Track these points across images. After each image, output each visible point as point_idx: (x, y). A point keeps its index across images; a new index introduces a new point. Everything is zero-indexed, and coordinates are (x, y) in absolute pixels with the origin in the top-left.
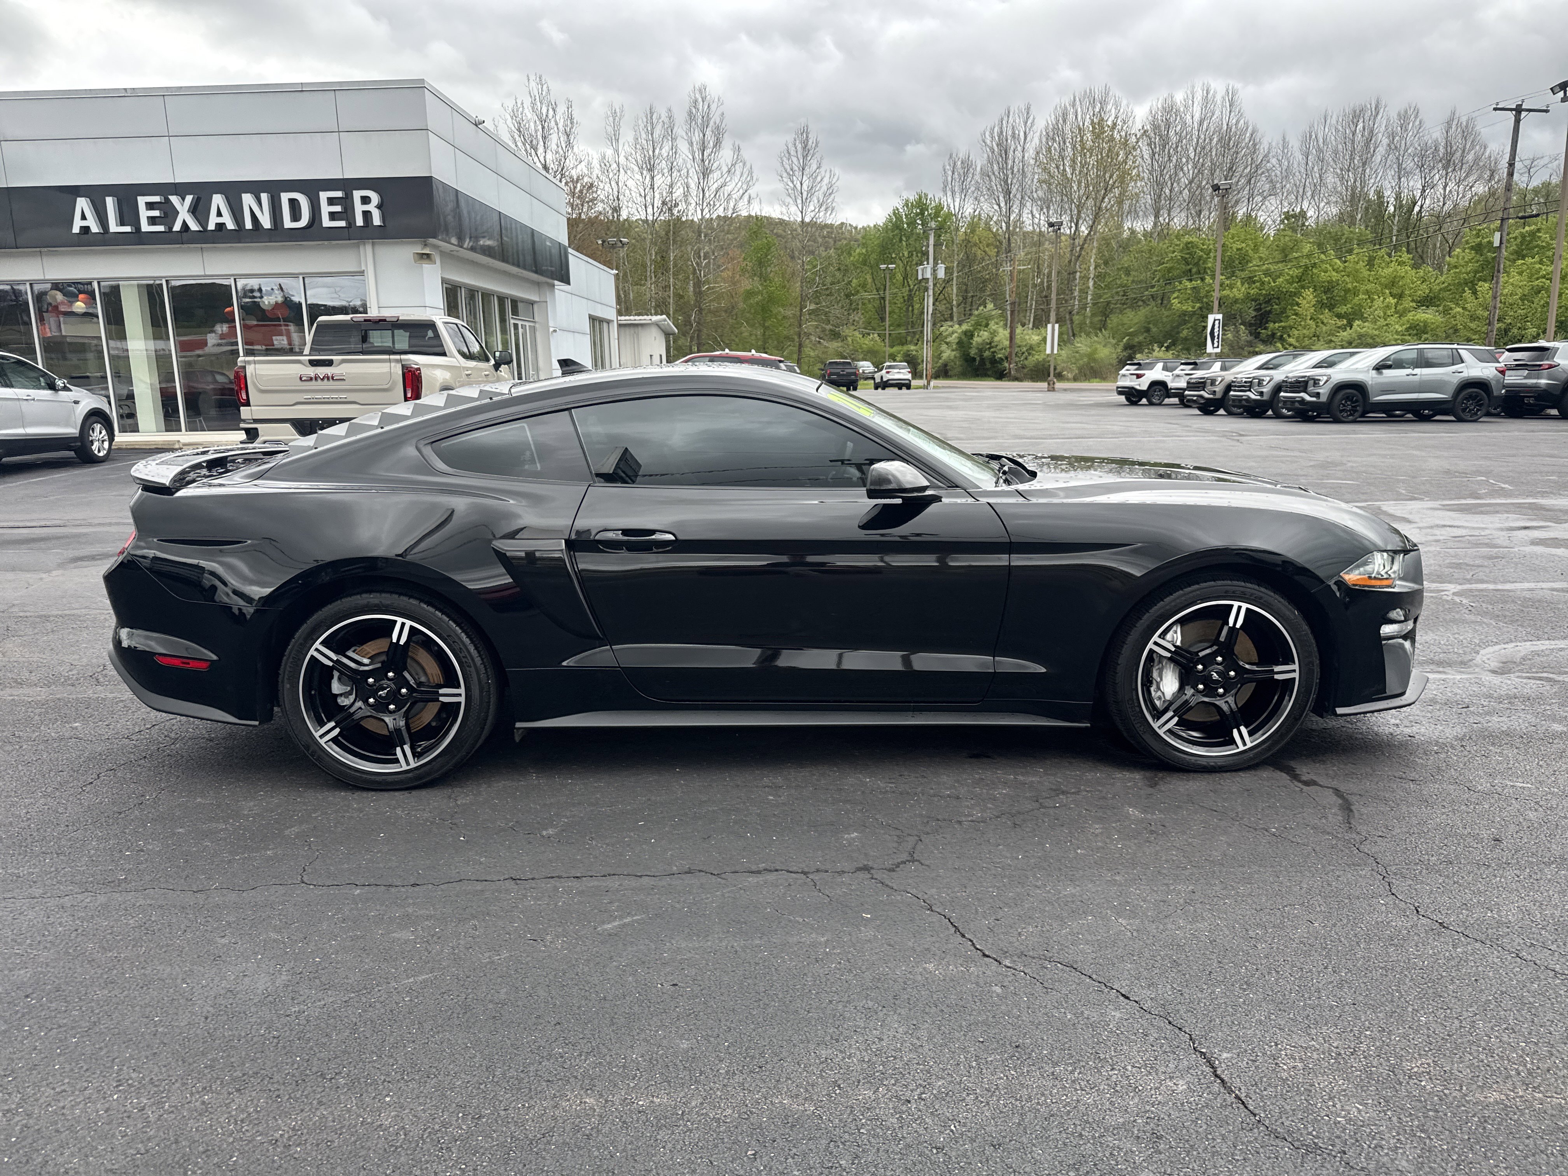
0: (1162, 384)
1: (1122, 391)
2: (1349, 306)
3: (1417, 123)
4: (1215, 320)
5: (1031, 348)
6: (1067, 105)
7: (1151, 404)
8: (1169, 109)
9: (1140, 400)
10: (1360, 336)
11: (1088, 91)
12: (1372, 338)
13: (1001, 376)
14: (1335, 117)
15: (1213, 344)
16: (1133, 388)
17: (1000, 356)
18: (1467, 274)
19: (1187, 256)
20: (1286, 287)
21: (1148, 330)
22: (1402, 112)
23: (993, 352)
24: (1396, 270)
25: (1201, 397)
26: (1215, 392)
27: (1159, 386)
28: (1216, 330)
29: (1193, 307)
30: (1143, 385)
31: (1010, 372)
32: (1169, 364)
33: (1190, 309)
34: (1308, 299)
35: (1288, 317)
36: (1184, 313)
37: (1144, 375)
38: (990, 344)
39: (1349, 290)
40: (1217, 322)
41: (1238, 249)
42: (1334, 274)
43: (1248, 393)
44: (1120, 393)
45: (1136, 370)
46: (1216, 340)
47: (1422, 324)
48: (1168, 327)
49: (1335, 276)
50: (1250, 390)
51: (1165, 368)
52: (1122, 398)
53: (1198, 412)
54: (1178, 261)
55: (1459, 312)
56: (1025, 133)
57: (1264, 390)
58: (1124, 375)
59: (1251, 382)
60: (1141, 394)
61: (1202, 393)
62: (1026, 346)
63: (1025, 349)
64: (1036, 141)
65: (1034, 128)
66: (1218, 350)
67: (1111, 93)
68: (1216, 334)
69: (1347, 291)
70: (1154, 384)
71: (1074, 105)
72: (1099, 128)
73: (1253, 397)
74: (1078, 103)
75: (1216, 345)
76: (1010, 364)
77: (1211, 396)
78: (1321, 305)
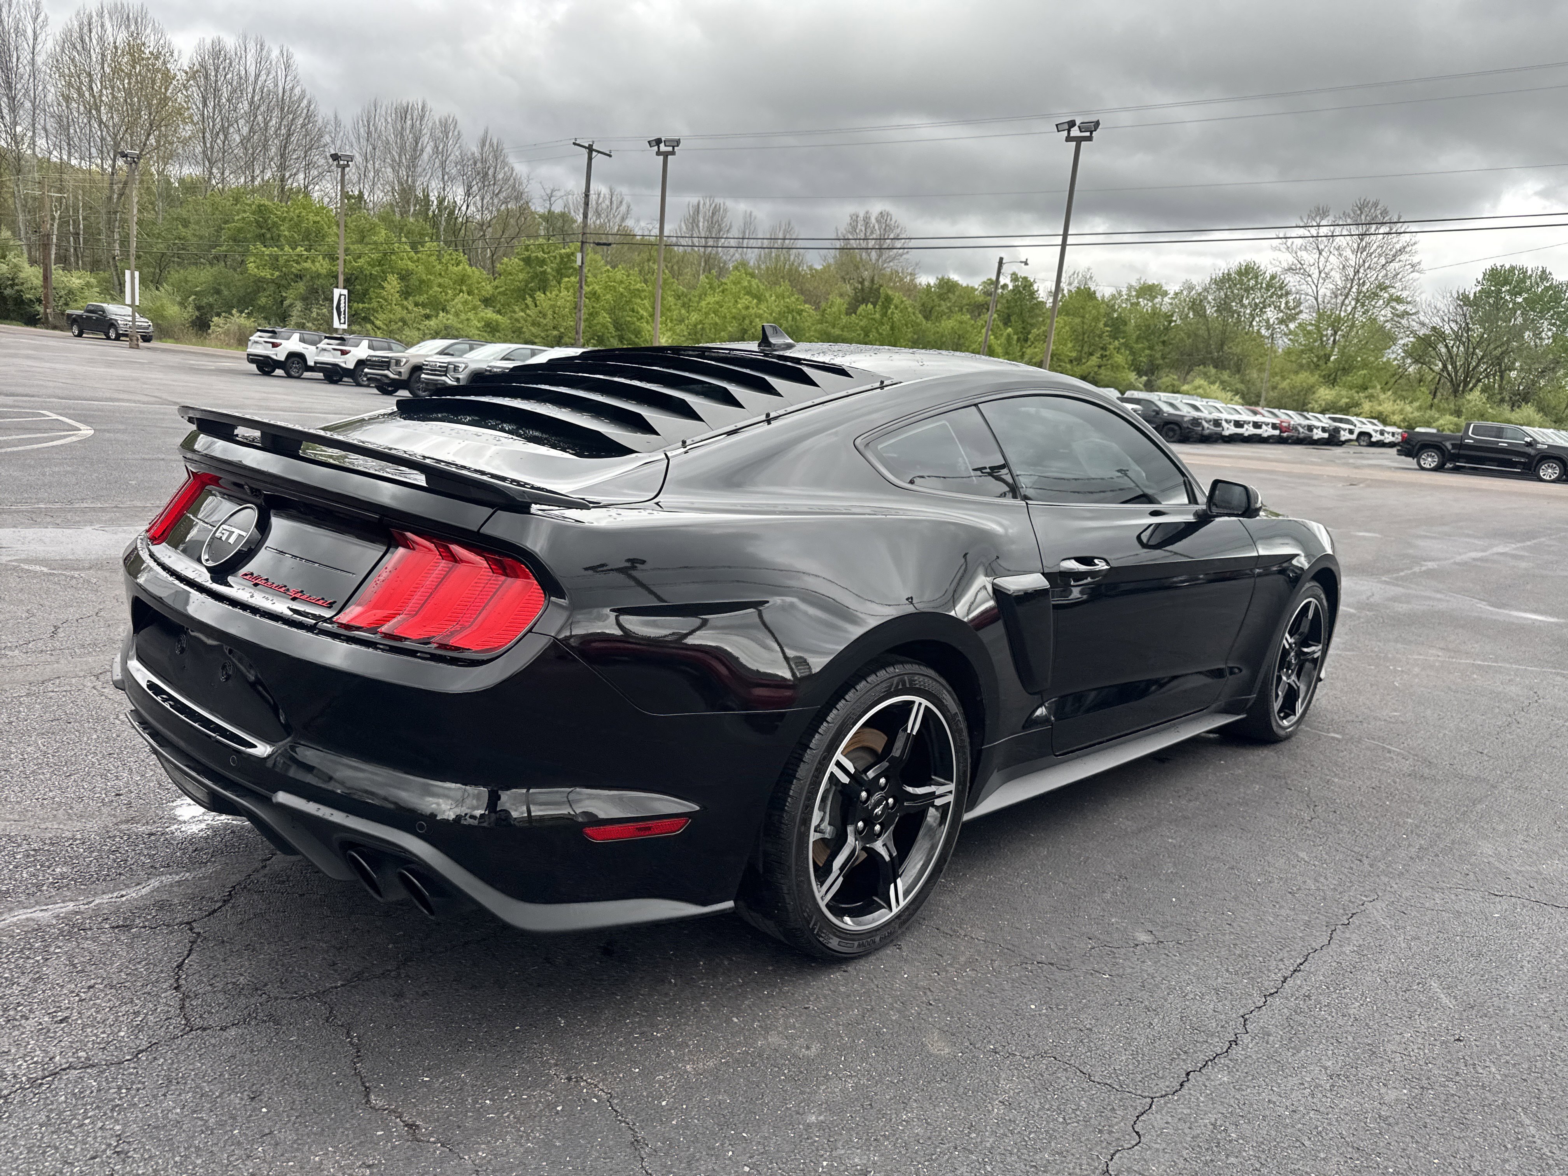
0: (299, 357)
1: (253, 359)
2: (425, 296)
3: (456, 133)
4: (340, 295)
5: (70, 292)
6: (94, 14)
7: (289, 376)
8: (217, 52)
9: (273, 371)
10: (446, 327)
11: (119, 6)
12: (456, 330)
13: (32, 320)
14: (384, 108)
15: (340, 319)
16: (269, 357)
17: (28, 296)
18: (520, 282)
19: (261, 219)
20: (368, 270)
21: (218, 292)
22: (443, 120)
23: (18, 291)
24: (464, 269)
25: (386, 376)
26: (400, 372)
27: (297, 357)
28: (342, 305)
29: (272, 275)
30: (280, 355)
31: (47, 318)
32: (305, 336)
33: (269, 276)
34: (393, 284)
35: (371, 299)
36: (261, 280)
37: (280, 344)
38: (13, 279)
39: (424, 281)
40: (343, 297)
41: (314, 222)
42: (409, 263)
43: (444, 378)
44: (251, 361)
45: (270, 337)
46: (342, 316)
47: (494, 323)
48: (242, 293)
49: (411, 265)
50: (446, 375)
51: (302, 340)
52: (254, 367)
53: (376, 391)
54: (250, 223)
55: (522, 317)
56: (35, 33)
57: (461, 377)
58: (256, 342)
59: (446, 367)
60: (278, 364)
61: (386, 372)
62: (63, 288)
63: (63, 293)
64: (50, 44)
65: (48, 29)
66: (345, 326)
67: (148, 17)
68: (342, 310)
69: (422, 282)
70: (292, 355)
71: (101, 15)
72: (135, 51)
73: (450, 382)
74: (107, 16)
75: (342, 321)
76: (46, 308)
77: (397, 377)
78: (406, 294)
